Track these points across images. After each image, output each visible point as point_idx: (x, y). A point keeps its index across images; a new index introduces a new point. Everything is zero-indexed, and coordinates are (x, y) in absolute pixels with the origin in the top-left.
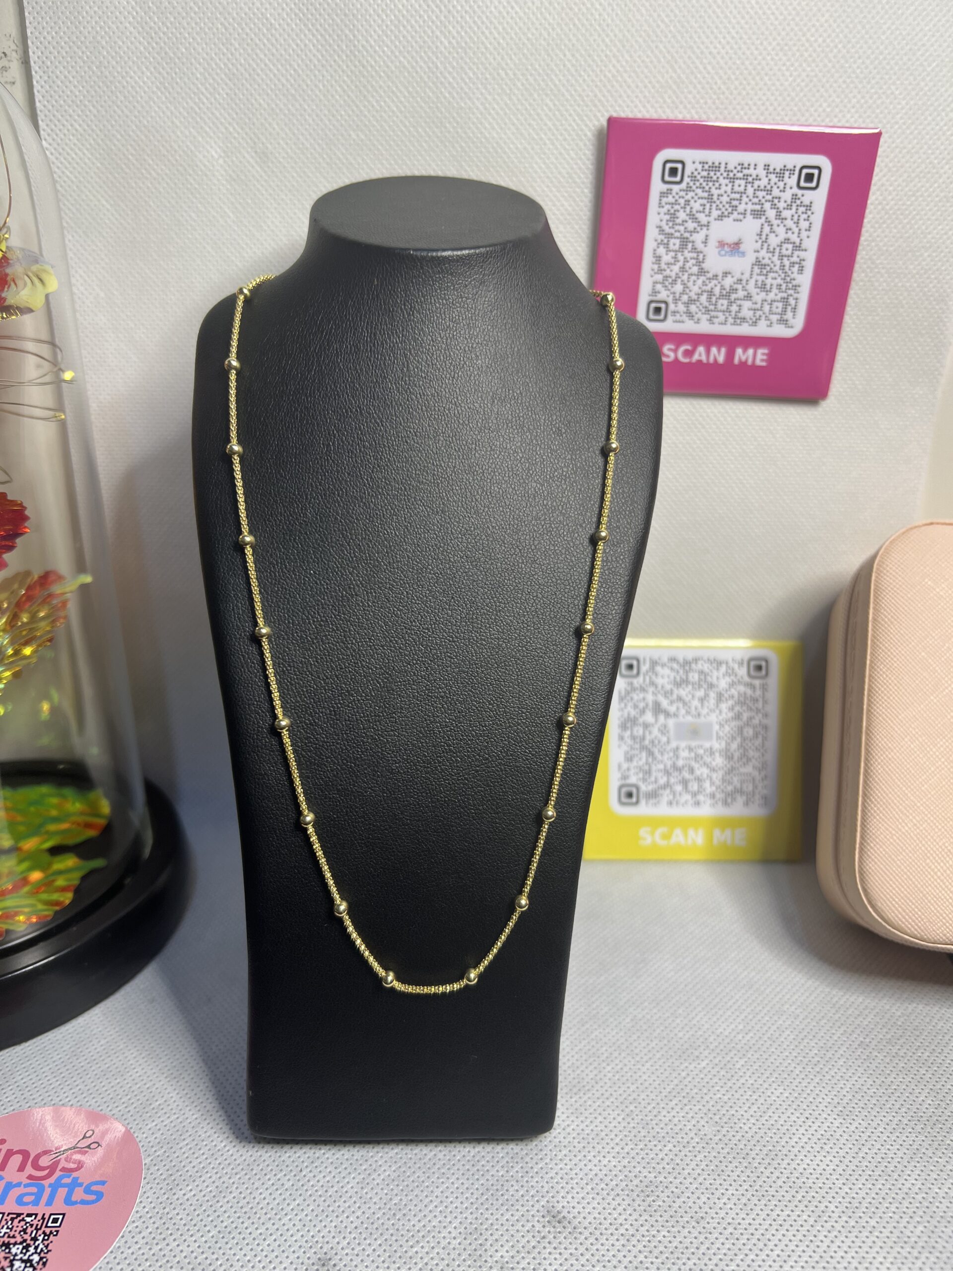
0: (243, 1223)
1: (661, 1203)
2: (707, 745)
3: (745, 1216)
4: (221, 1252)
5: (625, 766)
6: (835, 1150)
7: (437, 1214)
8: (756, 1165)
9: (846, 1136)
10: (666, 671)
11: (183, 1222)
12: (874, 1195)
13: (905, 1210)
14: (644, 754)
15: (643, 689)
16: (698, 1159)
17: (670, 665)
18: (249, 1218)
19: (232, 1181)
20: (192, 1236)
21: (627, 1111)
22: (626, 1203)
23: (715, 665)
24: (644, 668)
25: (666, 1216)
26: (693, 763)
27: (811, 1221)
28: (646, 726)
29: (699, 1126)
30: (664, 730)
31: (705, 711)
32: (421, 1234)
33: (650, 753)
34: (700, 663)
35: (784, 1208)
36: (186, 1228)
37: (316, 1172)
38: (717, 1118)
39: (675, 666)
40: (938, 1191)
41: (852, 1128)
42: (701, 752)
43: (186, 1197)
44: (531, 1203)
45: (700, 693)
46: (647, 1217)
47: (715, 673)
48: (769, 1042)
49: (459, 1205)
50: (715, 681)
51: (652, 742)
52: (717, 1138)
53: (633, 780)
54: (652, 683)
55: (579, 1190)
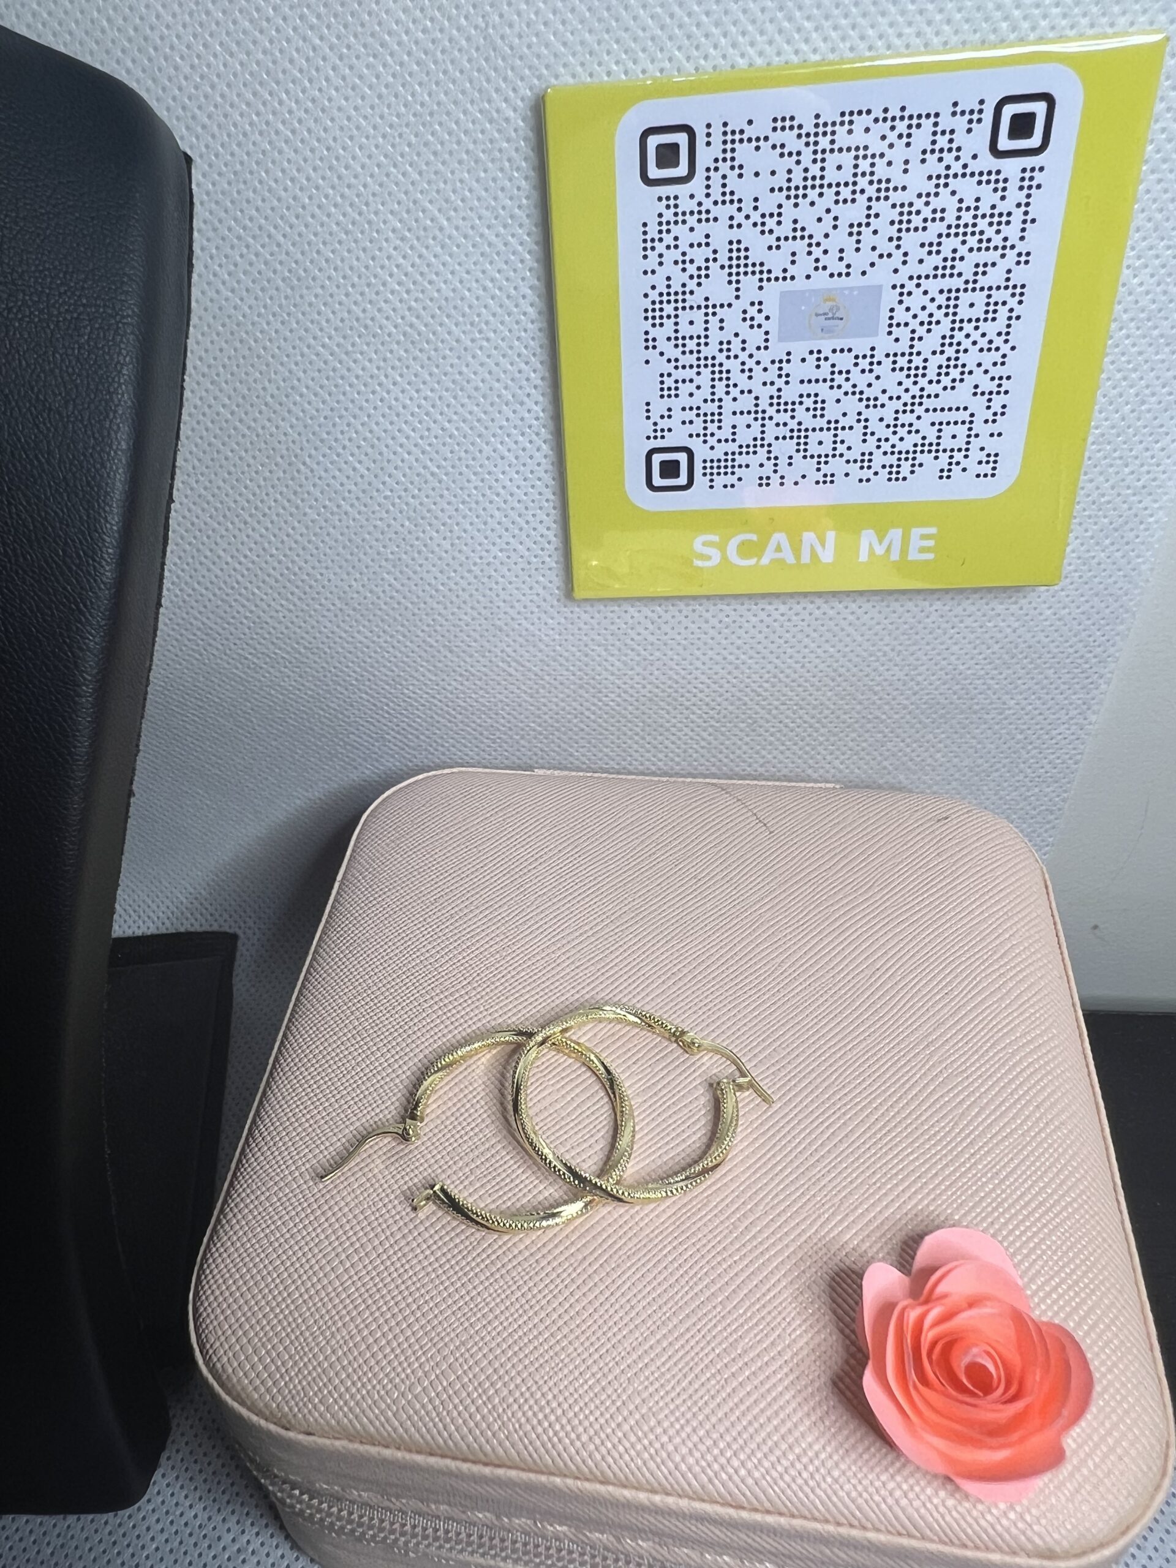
2: (861, 346)
5: (659, 407)
10: (768, 158)
15: (705, 215)
17: (777, 138)
23: (901, 127)
24: (704, 157)
26: (822, 389)
28: (709, 308)
31: (860, 261)
33: (721, 374)
39: (789, 138)
42: (844, 361)
45: (855, 213)
47: (898, 154)
51: (725, 346)
53: (679, 437)
54: (729, 197)
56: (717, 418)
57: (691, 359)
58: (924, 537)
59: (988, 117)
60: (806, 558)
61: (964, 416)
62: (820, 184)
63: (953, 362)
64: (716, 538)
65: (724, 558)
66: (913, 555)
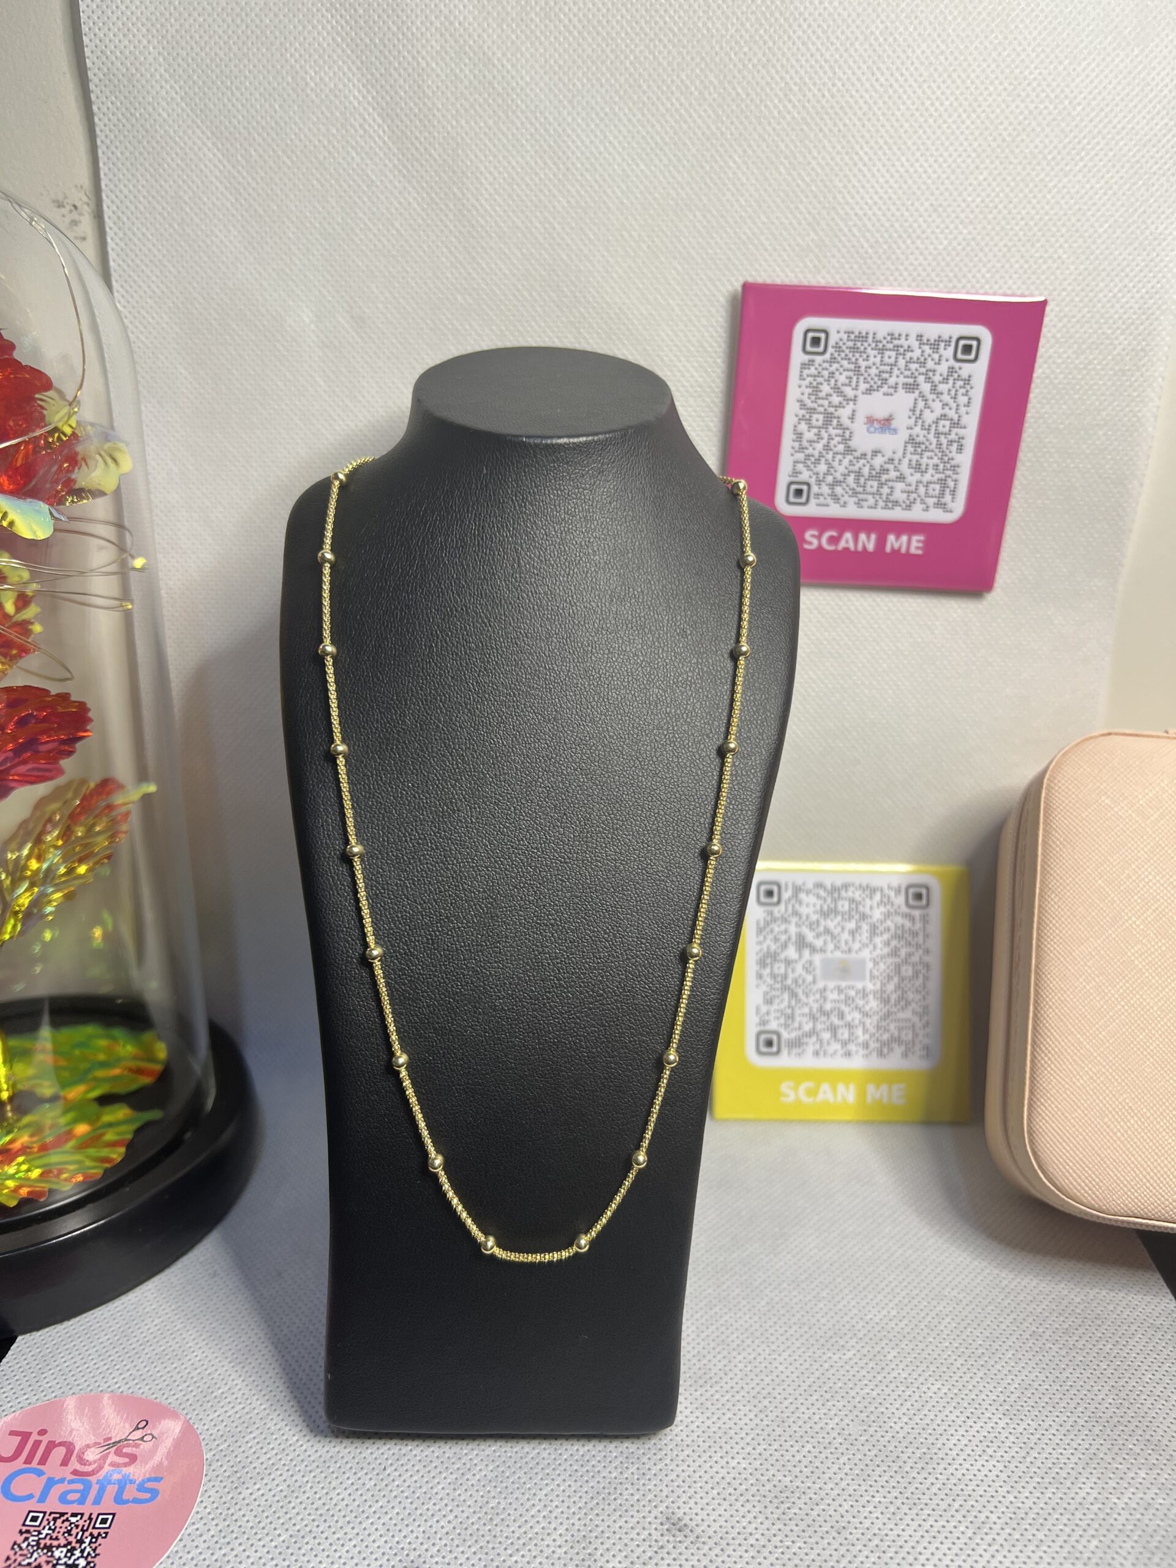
0: (318, 1526)
1: (797, 1511)
2: (859, 985)
3: (892, 1526)
4: (294, 1558)
5: (764, 1009)
6: (999, 1454)
7: (541, 1519)
8: (908, 1469)
9: (1012, 1438)
10: (812, 899)
11: (250, 1524)
12: (1042, 1505)
13: (1078, 1522)
14: (786, 996)
15: (785, 920)
16: (841, 1461)
17: (816, 891)
18: (325, 1521)
19: (305, 1479)
20: (260, 1540)
21: (761, 1406)
22: (757, 1509)
23: (868, 892)
24: (786, 895)
25: (803, 1525)
26: (843, 1007)
27: (969, 1533)
28: (788, 962)
29: (843, 1424)
30: (809, 968)
31: (856, 946)
32: (521, 1542)
33: (794, 995)
34: (851, 889)
35: (938, 1518)
36: (254, 1531)
37: (401, 1470)
38: (863, 1416)
39: (822, 893)
40: (1116, 1501)
41: (1020, 1429)
42: (852, 993)
43: (253, 1497)
44: (647, 1509)
45: (852, 925)
46: (781, 1526)
47: (868, 902)
48: (926, 1331)
49: (565, 1510)
50: (867, 911)
51: (796, 981)
52: (863, 1439)
53: (773, 1025)
54: (796, 913)
55: (703, 1495)
56: (792, 1017)
60: (839, 1099)
64: (793, 1085)
65: (798, 1096)
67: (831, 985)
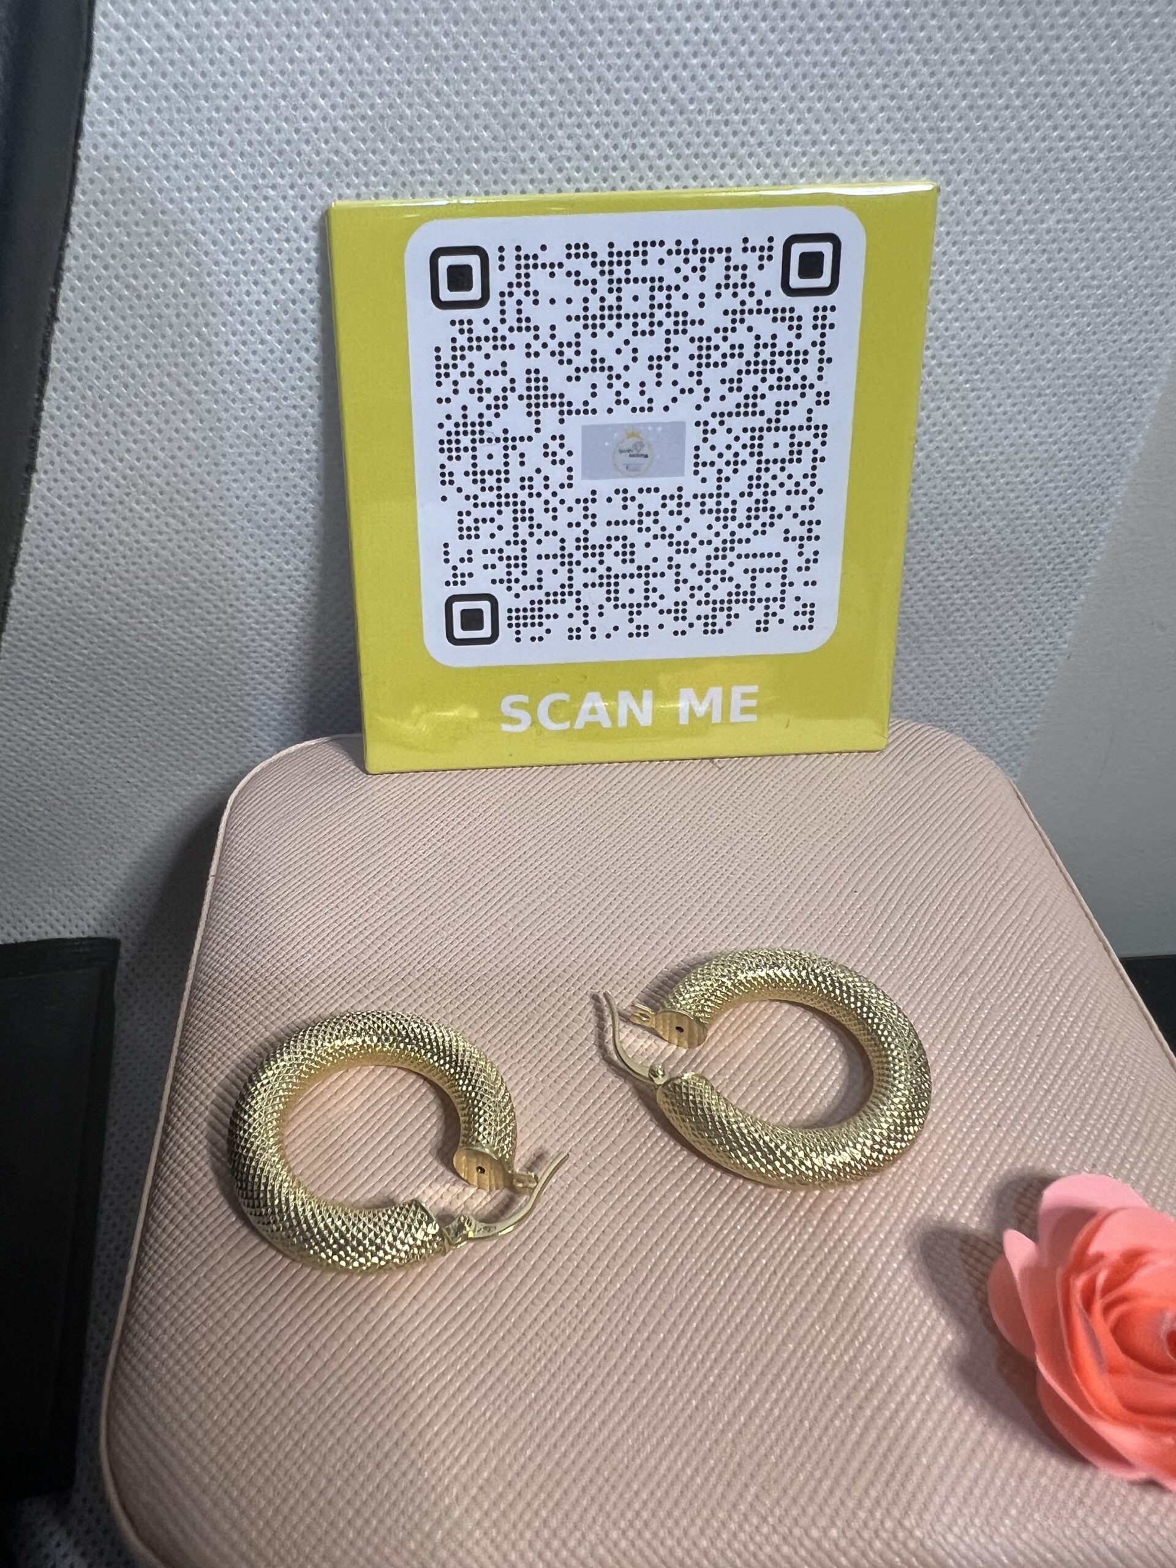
2: (668, 486)
5: (458, 549)
10: (562, 286)
14: (508, 518)
15: (501, 342)
17: (571, 265)
23: (695, 260)
24: (498, 281)
28: (509, 441)
30: (557, 451)
42: (652, 502)
53: (479, 583)
56: (521, 561)
57: (491, 497)
58: (745, 696)
59: (778, 253)
60: (623, 723)
61: (776, 562)
62: (616, 313)
63: (761, 505)
64: (524, 699)
65: (535, 722)
66: (735, 717)
67: (605, 487)
